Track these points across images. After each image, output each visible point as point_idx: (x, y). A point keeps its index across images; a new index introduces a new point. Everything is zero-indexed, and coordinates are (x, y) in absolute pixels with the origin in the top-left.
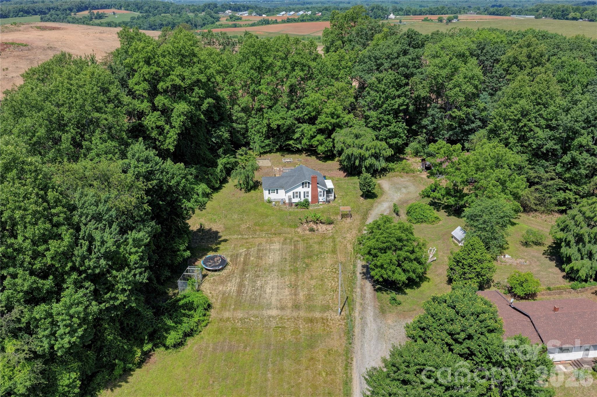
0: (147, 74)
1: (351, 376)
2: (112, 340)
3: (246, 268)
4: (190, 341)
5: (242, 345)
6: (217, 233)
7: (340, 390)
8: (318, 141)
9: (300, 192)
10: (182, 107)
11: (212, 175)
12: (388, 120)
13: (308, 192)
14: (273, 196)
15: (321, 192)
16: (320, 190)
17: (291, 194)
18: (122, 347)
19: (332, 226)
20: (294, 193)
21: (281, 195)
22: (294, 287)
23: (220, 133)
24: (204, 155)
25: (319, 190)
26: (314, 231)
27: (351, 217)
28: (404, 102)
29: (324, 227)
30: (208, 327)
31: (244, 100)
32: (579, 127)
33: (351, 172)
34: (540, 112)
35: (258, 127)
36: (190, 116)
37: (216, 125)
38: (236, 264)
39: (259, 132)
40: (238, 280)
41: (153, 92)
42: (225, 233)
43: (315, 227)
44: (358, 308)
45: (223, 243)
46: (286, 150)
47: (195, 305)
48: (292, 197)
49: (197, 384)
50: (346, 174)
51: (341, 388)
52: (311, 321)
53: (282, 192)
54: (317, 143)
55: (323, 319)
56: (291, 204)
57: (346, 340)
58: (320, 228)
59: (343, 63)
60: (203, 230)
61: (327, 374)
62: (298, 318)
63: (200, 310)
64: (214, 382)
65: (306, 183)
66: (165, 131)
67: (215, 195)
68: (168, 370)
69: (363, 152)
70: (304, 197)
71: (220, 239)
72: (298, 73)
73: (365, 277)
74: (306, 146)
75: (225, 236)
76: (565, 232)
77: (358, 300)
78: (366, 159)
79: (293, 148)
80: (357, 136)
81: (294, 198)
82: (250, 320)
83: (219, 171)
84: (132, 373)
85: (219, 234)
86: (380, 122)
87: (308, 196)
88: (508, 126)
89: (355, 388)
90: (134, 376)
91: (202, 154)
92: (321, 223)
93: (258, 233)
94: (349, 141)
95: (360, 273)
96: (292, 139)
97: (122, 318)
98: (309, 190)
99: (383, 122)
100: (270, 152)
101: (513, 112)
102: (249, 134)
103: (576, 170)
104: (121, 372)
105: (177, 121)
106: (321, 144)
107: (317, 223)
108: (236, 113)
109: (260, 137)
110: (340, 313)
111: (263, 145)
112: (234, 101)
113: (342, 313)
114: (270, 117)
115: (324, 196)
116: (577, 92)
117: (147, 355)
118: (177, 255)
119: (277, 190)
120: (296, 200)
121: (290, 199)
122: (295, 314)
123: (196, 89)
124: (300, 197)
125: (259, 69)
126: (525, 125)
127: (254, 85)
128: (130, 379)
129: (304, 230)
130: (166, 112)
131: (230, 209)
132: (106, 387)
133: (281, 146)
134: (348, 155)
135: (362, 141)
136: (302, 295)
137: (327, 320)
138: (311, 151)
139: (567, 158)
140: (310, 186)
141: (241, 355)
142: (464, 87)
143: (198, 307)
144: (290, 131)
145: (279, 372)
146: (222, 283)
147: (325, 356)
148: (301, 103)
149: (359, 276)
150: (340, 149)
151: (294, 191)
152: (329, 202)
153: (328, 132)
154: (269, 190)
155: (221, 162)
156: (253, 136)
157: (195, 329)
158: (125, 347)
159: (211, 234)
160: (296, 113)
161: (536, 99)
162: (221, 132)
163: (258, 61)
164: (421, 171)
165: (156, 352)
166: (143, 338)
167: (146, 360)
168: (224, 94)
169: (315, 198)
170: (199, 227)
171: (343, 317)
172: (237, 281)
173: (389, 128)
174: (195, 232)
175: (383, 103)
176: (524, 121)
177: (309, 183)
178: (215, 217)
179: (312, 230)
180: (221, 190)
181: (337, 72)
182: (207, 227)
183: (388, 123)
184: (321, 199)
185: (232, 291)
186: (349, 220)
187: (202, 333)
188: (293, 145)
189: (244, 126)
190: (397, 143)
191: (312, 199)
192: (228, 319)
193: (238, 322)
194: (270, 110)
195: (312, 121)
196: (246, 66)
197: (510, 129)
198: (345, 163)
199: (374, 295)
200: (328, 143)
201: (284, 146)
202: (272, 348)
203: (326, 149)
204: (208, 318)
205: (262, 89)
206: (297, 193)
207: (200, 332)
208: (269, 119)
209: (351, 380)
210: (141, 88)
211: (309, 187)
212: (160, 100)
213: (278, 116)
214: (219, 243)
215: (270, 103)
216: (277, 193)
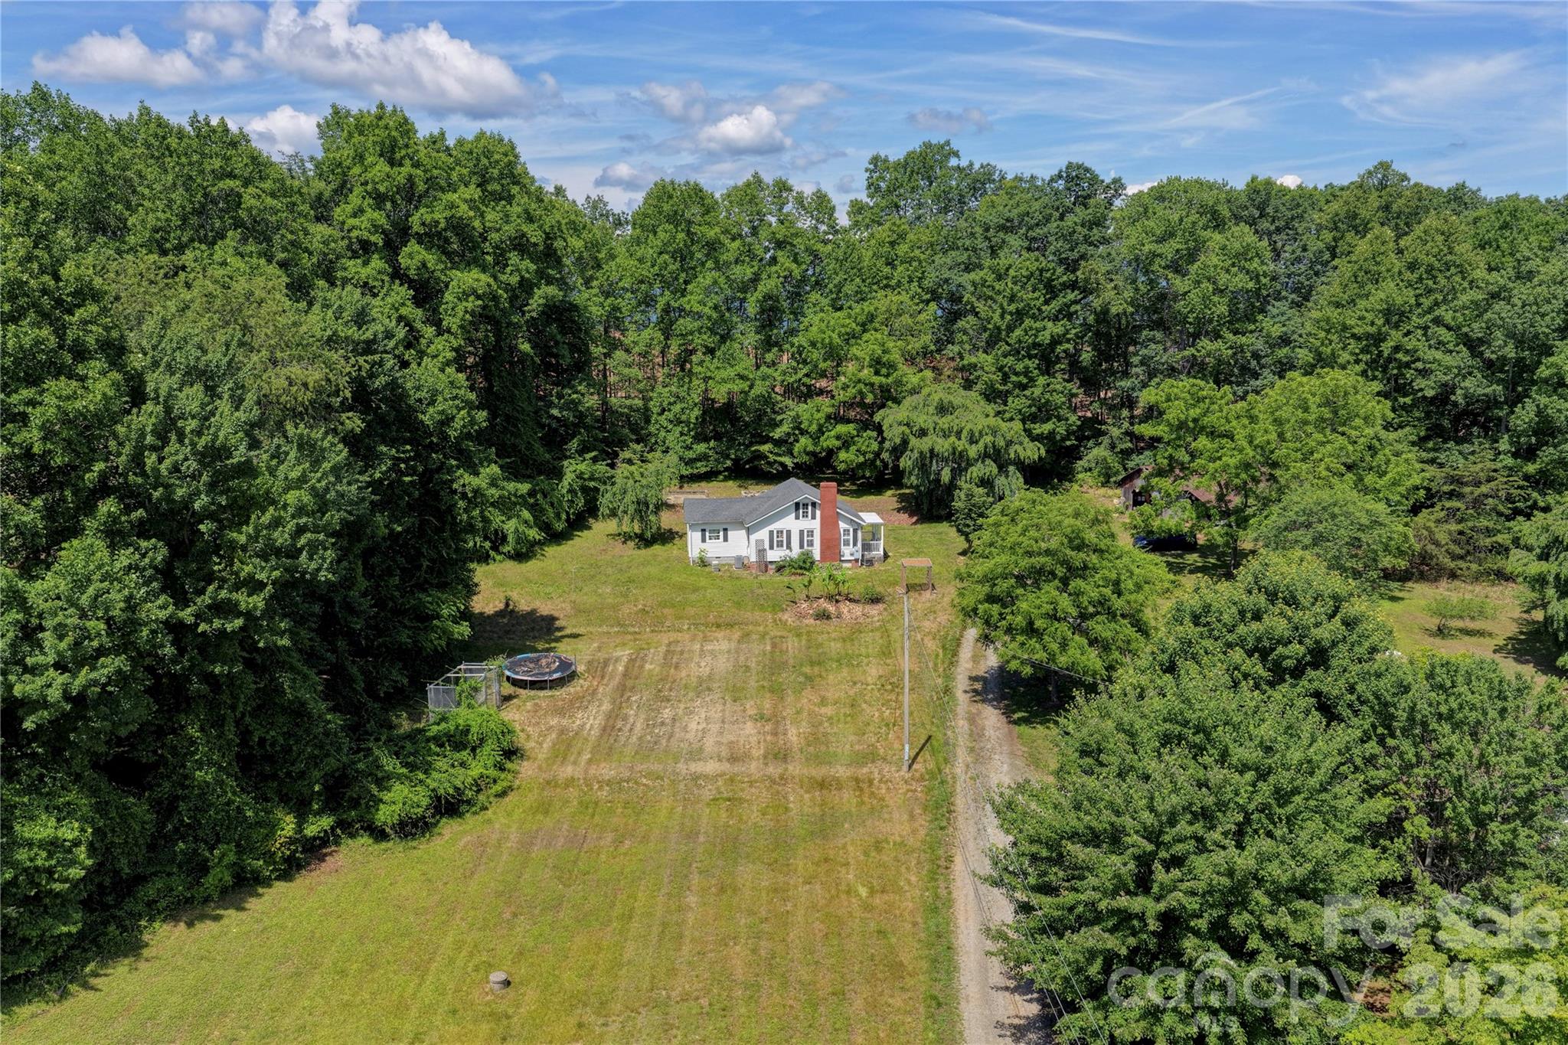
0: (383, 181)
1: (950, 893)
2: (208, 784)
3: (629, 683)
4: (449, 828)
5: (609, 837)
6: (552, 619)
7: (915, 924)
8: (838, 438)
9: (789, 532)
10: (471, 277)
11: (545, 496)
12: (1026, 372)
13: (811, 533)
14: (716, 549)
15: (846, 531)
16: (846, 526)
17: (763, 534)
18: (239, 810)
19: (881, 606)
20: (771, 532)
21: (737, 546)
22: (772, 720)
23: (575, 396)
24: (527, 449)
25: (842, 525)
26: (828, 617)
27: (934, 587)
28: (1067, 332)
29: (858, 610)
30: (507, 799)
32: (1548, 327)
33: (929, 510)
34: (1437, 313)
35: (677, 408)
38: (603, 677)
39: (679, 422)
40: (606, 706)
42: (574, 622)
43: (831, 608)
44: (962, 756)
45: (566, 640)
46: (751, 471)
47: (473, 737)
48: (767, 546)
49: (462, 919)
50: (915, 519)
51: (919, 920)
52: (822, 785)
53: (737, 536)
54: (838, 443)
55: (857, 780)
56: (764, 566)
57: (931, 821)
58: (845, 611)
59: (902, 249)
60: (512, 611)
61: (872, 892)
62: (781, 778)
63: (489, 753)
64: (515, 915)
65: (805, 506)
66: (423, 341)
67: (551, 550)
68: (374, 886)
69: (962, 444)
70: (802, 546)
71: (559, 634)
73: (978, 698)
74: (806, 458)
75: (575, 626)
76: (1552, 559)
77: (963, 742)
78: (969, 464)
79: (770, 464)
80: (943, 409)
81: (771, 548)
82: (636, 783)
83: (564, 491)
84: (260, 890)
85: (558, 624)
86: (1005, 378)
87: (811, 543)
88: (1352, 354)
89: (961, 921)
90: (266, 898)
91: (523, 447)
92: (850, 600)
93: (668, 624)
94: (922, 420)
95: (966, 692)
96: (767, 439)
97: (248, 719)
98: (815, 525)
99: (1014, 378)
100: (709, 476)
101: (1361, 318)
102: (652, 429)
103: (1555, 446)
104: (228, 879)
105: (457, 311)
106: (846, 444)
107: (837, 601)
109: (682, 434)
110: (910, 767)
111: (690, 455)
113: (915, 766)
114: (709, 374)
115: (855, 544)
116: (1527, 254)
117: (313, 850)
118: (434, 629)
119: (725, 530)
120: (774, 555)
121: (761, 552)
122: (773, 770)
123: (514, 258)
124: (789, 547)
125: (682, 256)
126: (1397, 349)
127: (667, 293)
128: (253, 903)
129: (801, 616)
130: (426, 293)
131: (593, 577)
132: (172, 915)
133: (736, 461)
134: (921, 453)
135: (957, 421)
136: (794, 735)
137: (871, 782)
139: (1524, 416)
140: (818, 513)
141: (603, 857)
142: (1223, 279)
143: (482, 741)
144: (762, 422)
145: (722, 890)
146: (561, 712)
147: (866, 854)
148: (792, 345)
149: (962, 698)
150: (898, 441)
151: (771, 527)
152: (870, 562)
154: (703, 530)
155: (573, 468)
156: (663, 434)
157: (469, 794)
158: (249, 814)
159: (534, 621)
161: (1421, 279)
162: (576, 392)
163: (681, 236)
164: (1122, 509)
165: (343, 847)
166: (306, 791)
167: (309, 864)
169: (831, 548)
170: (502, 606)
171: (917, 775)
172: (604, 708)
173: (1027, 393)
174: (489, 617)
175: (1010, 329)
176: (1395, 337)
177: (814, 504)
178: (549, 589)
179: (824, 616)
180: (570, 542)
181: (887, 270)
182: (523, 605)
183: (1025, 381)
184: (847, 552)
185: (588, 726)
186: (927, 595)
187: (490, 812)
188: (772, 458)
189: (638, 403)
190: (1052, 433)
191: (822, 552)
192: (570, 782)
193: (600, 788)
194: (708, 358)
197: (1357, 362)
198: (913, 478)
199: (1010, 732)
200: (868, 442)
201: (748, 462)
202: (702, 839)
203: (861, 459)
204: (510, 777)
205: (689, 302)
206: (780, 532)
207: (484, 808)
208: (706, 379)
209: (949, 903)
210: (367, 222)
211: (814, 517)
212: (415, 253)
213: (730, 372)
214: (558, 640)
215: (710, 340)
216: (726, 539)
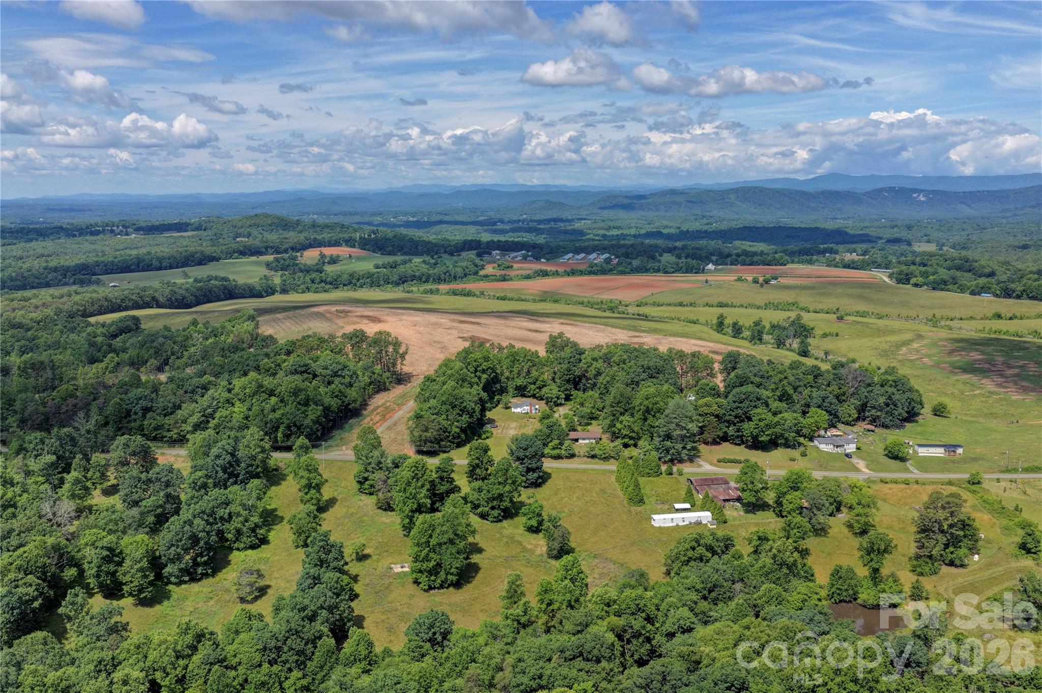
10: (485, 376)
11: (494, 401)
13: (528, 409)
14: (515, 411)
21: (519, 410)
24: (492, 393)
25: (533, 408)
31: (507, 374)
33: (547, 403)
35: (512, 386)
36: (487, 380)
37: (495, 383)
39: (512, 388)
41: (476, 371)
46: (523, 396)
54: (536, 393)
56: (521, 413)
67: (495, 408)
69: (553, 396)
70: (527, 411)
72: (530, 364)
74: (532, 395)
78: (553, 399)
80: (551, 390)
86: (562, 384)
93: (509, 422)
94: (548, 392)
96: (526, 391)
100: (516, 396)
105: (483, 381)
106: (538, 393)
108: (503, 379)
109: (512, 390)
111: (514, 393)
112: (502, 374)
120: (523, 412)
121: (521, 411)
123: (490, 370)
124: (525, 411)
127: (511, 368)
130: (479, 378)
131: (500, 414)
133: (521, 394)
134: (547, 397)
135: (553, 392)
138: (534, 396)
140: (530, 407)
144: (525, 387)
148: (530, 376)
150: (544, 395)
153: (540, 388)
155: (496, 398)
156: (509, 389)
159: (491, 421)
160: (528, 380)
162: (498, 386)
168: (498, 371)
170: (489, 418)
173: (565, 387)
180: (497, 407)
183: (564, 385)
184: (534, 412)
188: (527, 394)
189: (506, 385)
191: (529, 411)
194: (517, 379)
195: (534, 383)
196: (509, 360)
198: (546, 400)
200: (540, 393)
201: (523, 394)
203: (539, 395)
205: (514, 370)
208: (517, 382)
210: (472, 369)
212: (478, 374)
213: (521, 381)
215: (517, 376)
216: (517, 410)
